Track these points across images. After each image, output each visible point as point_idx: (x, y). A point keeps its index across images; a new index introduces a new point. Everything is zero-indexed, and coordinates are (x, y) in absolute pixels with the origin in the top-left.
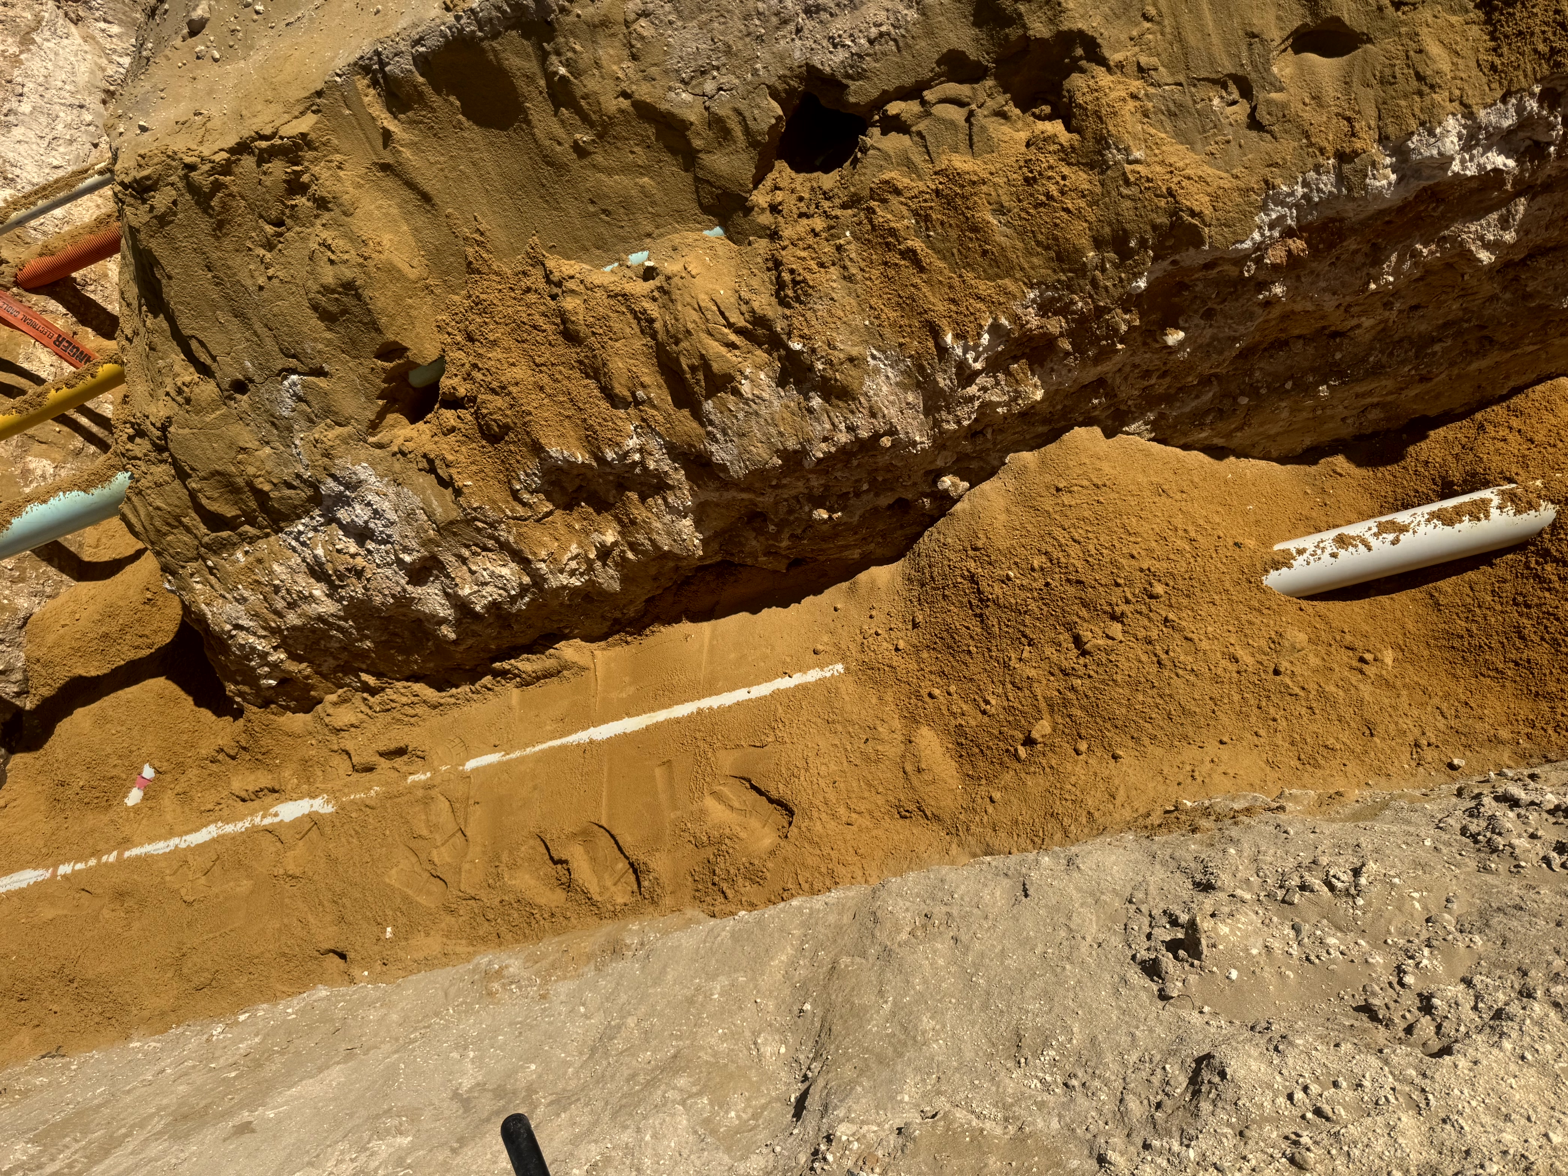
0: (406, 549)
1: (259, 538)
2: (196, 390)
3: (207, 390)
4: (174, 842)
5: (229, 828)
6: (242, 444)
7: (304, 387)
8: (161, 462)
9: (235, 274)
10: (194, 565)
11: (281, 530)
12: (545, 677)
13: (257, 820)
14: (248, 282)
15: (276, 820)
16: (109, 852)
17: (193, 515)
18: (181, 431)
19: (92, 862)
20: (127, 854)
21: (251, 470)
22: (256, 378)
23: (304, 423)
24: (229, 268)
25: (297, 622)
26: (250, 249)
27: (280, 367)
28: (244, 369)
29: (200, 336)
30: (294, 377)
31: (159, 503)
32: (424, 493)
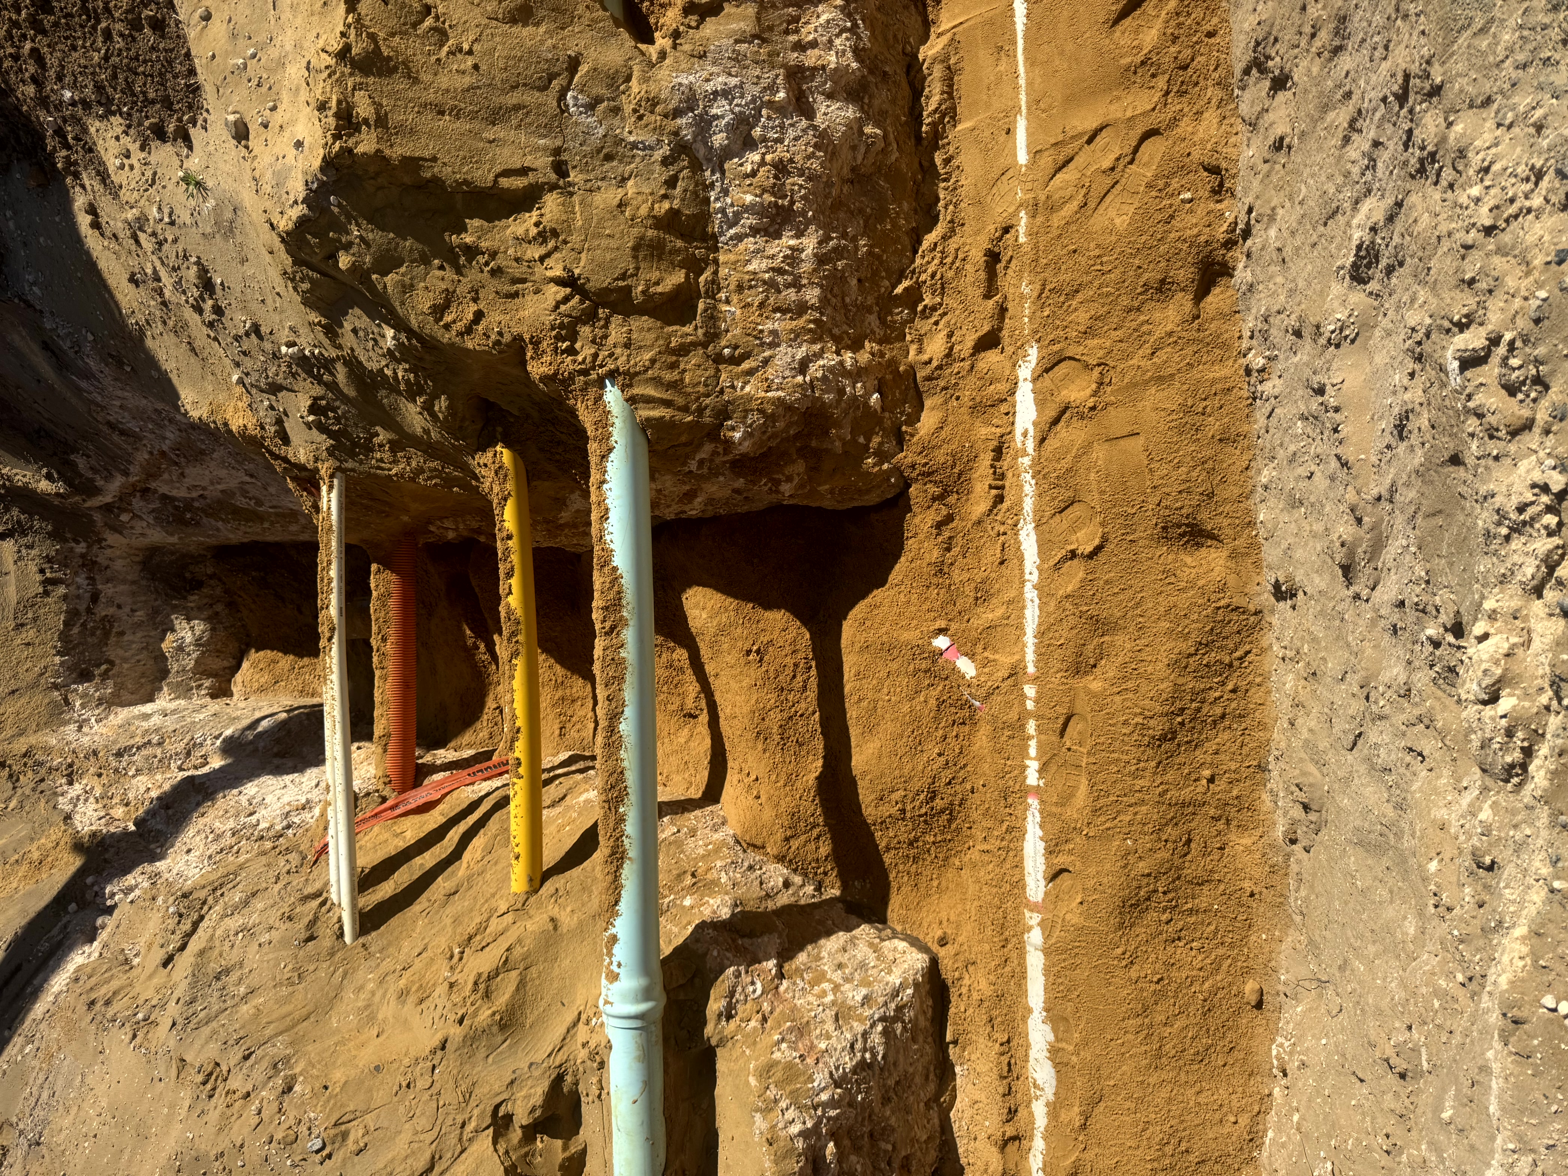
0: (772, 88)
1: (716, 273)
2: (548, 217)
3: (551, 204)
4: (1030, 594)
5: (1028, 505)
6: (616, 202)
7: (581, 91)
8: (606, 326)
9: (455, 90)
10: (723, 376)
11: (714, 237)
12: (951, 86)
13: (1026, 461)
14: (467, 80)
15: (1031, 432)
16: (1023, 697)
17: (671, 329)
18: (582, 264)
19: (1031, 727)
20: (1031, 669)
21: (644, 211)
22: (558, 142)
23: (616, 122)
24: (448, 91)
25: (817, 291)
26: (438, 60)
27: (555, 104)
28: (545, 149)
29: (498, 169)
30: (570, 94)
31: (647, 356)
32: (721, 33)
